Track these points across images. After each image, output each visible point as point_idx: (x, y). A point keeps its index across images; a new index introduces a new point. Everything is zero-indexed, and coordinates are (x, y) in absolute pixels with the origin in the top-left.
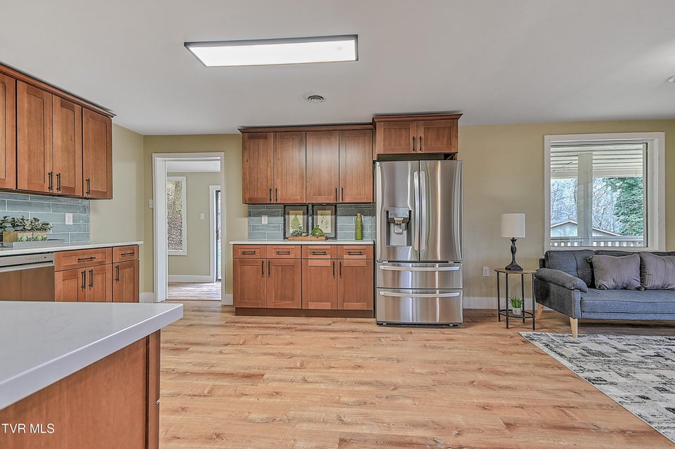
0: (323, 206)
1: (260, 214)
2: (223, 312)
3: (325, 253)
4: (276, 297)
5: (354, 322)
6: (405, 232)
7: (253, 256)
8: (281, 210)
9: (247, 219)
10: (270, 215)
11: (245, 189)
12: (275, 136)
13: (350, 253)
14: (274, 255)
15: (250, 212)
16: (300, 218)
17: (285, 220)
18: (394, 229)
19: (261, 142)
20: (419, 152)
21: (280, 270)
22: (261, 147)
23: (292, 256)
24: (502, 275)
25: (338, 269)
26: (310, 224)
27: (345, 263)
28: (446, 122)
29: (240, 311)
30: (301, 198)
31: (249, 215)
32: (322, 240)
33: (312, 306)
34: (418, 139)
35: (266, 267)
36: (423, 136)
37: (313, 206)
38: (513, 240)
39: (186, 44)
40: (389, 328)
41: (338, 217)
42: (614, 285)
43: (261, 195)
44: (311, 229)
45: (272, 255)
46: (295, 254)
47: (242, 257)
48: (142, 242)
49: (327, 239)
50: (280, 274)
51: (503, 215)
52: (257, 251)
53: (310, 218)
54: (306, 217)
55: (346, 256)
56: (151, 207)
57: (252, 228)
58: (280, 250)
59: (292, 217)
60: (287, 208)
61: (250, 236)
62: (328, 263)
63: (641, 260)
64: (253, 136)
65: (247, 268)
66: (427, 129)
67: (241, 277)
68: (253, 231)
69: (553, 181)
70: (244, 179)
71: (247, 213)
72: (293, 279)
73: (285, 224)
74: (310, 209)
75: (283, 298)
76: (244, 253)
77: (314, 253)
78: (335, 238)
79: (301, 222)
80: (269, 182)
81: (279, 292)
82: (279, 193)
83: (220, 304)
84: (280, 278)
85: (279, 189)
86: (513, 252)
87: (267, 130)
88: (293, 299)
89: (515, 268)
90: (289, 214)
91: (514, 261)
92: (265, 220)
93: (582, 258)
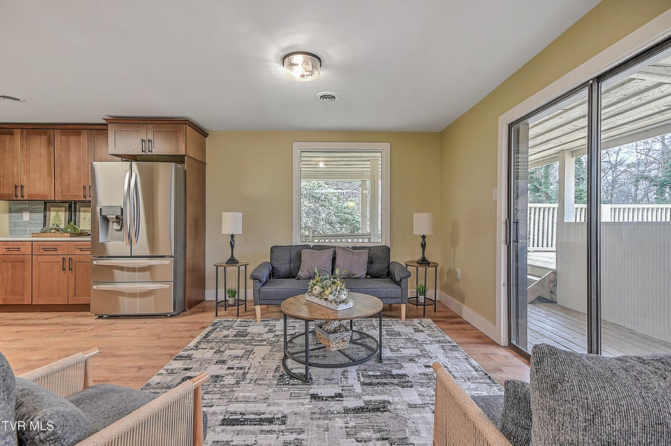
1: (21, 211)
3: (56, 249)
5: (78, 316)
8: (42, 207)
9: (7, 216)
10: (31, 211)
13: (80, 249)
15: (10, 209)
16: (62, 215)
17: (45, 217)
19: (8, 137)
22: (7, 143)
24: (221, 269)
25: (68, 265)
26: (73, 218)
27: (75, 258)
28: (174, 127)
30: (50, 194)
31: (10, 211)
32: (66, 237)
33: (43, 301)
34: (148, 141)
36: (152, 139)
37: (75, 203)
38: (232, 236)
40: (110, 320)
42: (308, 274)
46: (25, 250)
50: (10, 270)
53: (73, 214)
54: (67, 213)
55: (77, 252)
57: (13, 225)
58: (12, 247)
59: (53, 214)
60: (47, 204)
61: (11, 232)
62: (60, 259)
63: (335, 253)
66: (156, 132)
68: (14, 227)
69: (304, 183)
71: (7, 210)
72: (24, 274)
73: (45, 220)
74: (73, 206)
75: (13, 294)
79: (62, 218)
80: (15, 178)
81: (9, 288)
82: (25, 189)
84: (10, 273)
85: (25, 184)
86: (232, 247)
87: (13, 126)
88: (23, 295)
89: (232, 261)
90: (50, 211)
91: (232, 256)
92: (26, 216)
93: (294, 252)
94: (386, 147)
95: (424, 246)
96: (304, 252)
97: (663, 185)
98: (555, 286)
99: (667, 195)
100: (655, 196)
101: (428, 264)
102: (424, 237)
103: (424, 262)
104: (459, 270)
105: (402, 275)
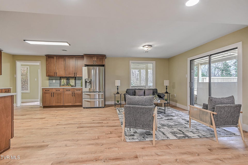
0: (72, 78)
1: (52, 80)
2: (40, 108)
3: (70, 90)
4: (56, 102)
5: (77, 108)
6: (90, 85)
7: (48, 91)
8: (59, 78)
10: (56, 80)
11: (47, 72)
12: (56, 58)
13: (77, 90)
14: (55, 91)
15: (49, 79)
16: (65, 81)
17: (60, 81)
18: (88, 84)
19: (52, 59)
20: (95, 64)
21: (57, 95)
22: (52, 60)
23: (60, 91)
25: (74, 94)
26: (68, 82)
27: (75, 93)
28: (102, 57)
29: (45, 107)
30: (65, 75)
31: (49, 80)
32: (70, 87)
33: (66, 105)
34: (94, 61)
35: (52, 95)
36: (96, 60)
38: (118, 86)
39: (24, 40)
41: (76, 81)
43: (52, 74)
44: (68, 84)
45: (54, 91)
46: (61, 91)
47: (45, 91)
48: (12, 88)
49: (72, 86)
50: (57, 96)
51: (116, 80)
52: (50, 90)
53: (68, 81)
54: (67, 80)
55: (76, 91)
56: (15, 77)
58: (57, 90)
59: (62, 80)
60: (61, 78)
61: (49, 86)
62: (71, 93)
63: (144, 91)
64: (49, 57)
65: (47, 95)
66: (97, 59)
67: (45, 97)
68: (50, 84)
70: (47, 70)
72: (61, 97)
73: (60, 82)
74: (68, 78)
75: (58, 103)
76: (46, 90)
77: (67, 90)
78: (75, 86)
80: (54, 70)
82: (57, 73)
83: (39, 106)
84: (57, 97)
85: (58, 72)
86: (118, 89)
87: (54, 56)
88: (61, 103)
89: (118, 93)
90: (61, 80)
91: (118, 92)
92: (54, 81)
93: (133, 91)
94: (154, 62)
95: (167, 89)
96: (136, 90)
97: (223, 70)
98: (197, 99)
99: (224, 73)
100: (221, 74)
101: (168, 93)
102: (167, 86)
103: (167, 93)
104: (175, 95)
105: (163, 96)
